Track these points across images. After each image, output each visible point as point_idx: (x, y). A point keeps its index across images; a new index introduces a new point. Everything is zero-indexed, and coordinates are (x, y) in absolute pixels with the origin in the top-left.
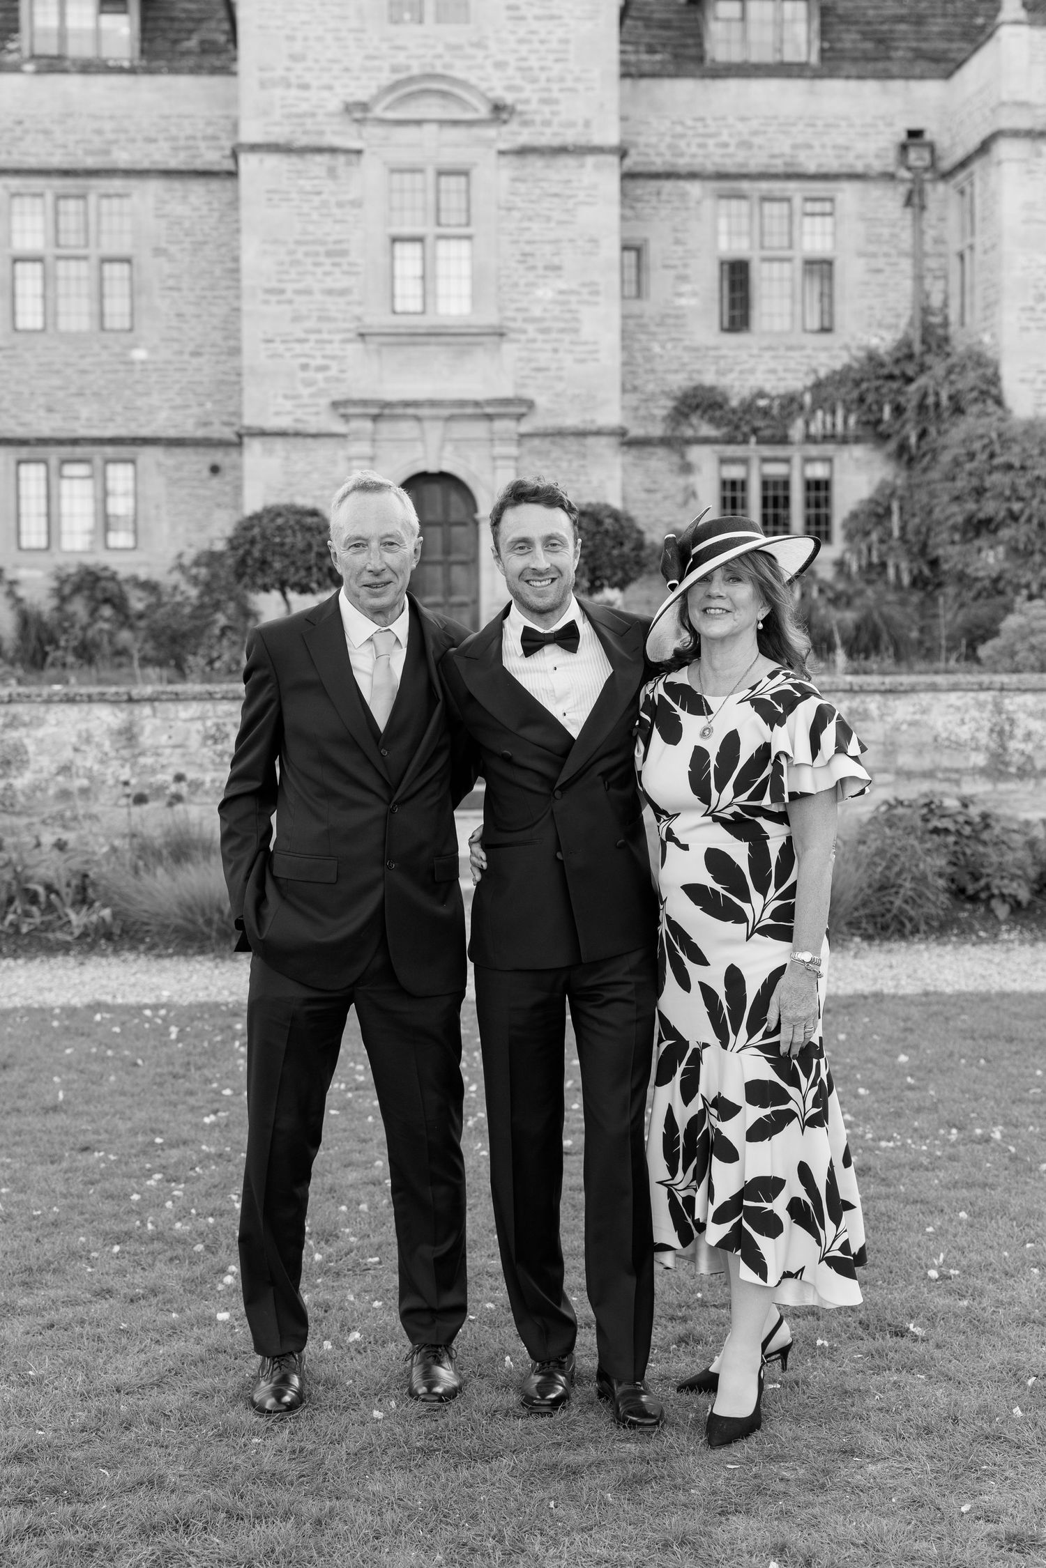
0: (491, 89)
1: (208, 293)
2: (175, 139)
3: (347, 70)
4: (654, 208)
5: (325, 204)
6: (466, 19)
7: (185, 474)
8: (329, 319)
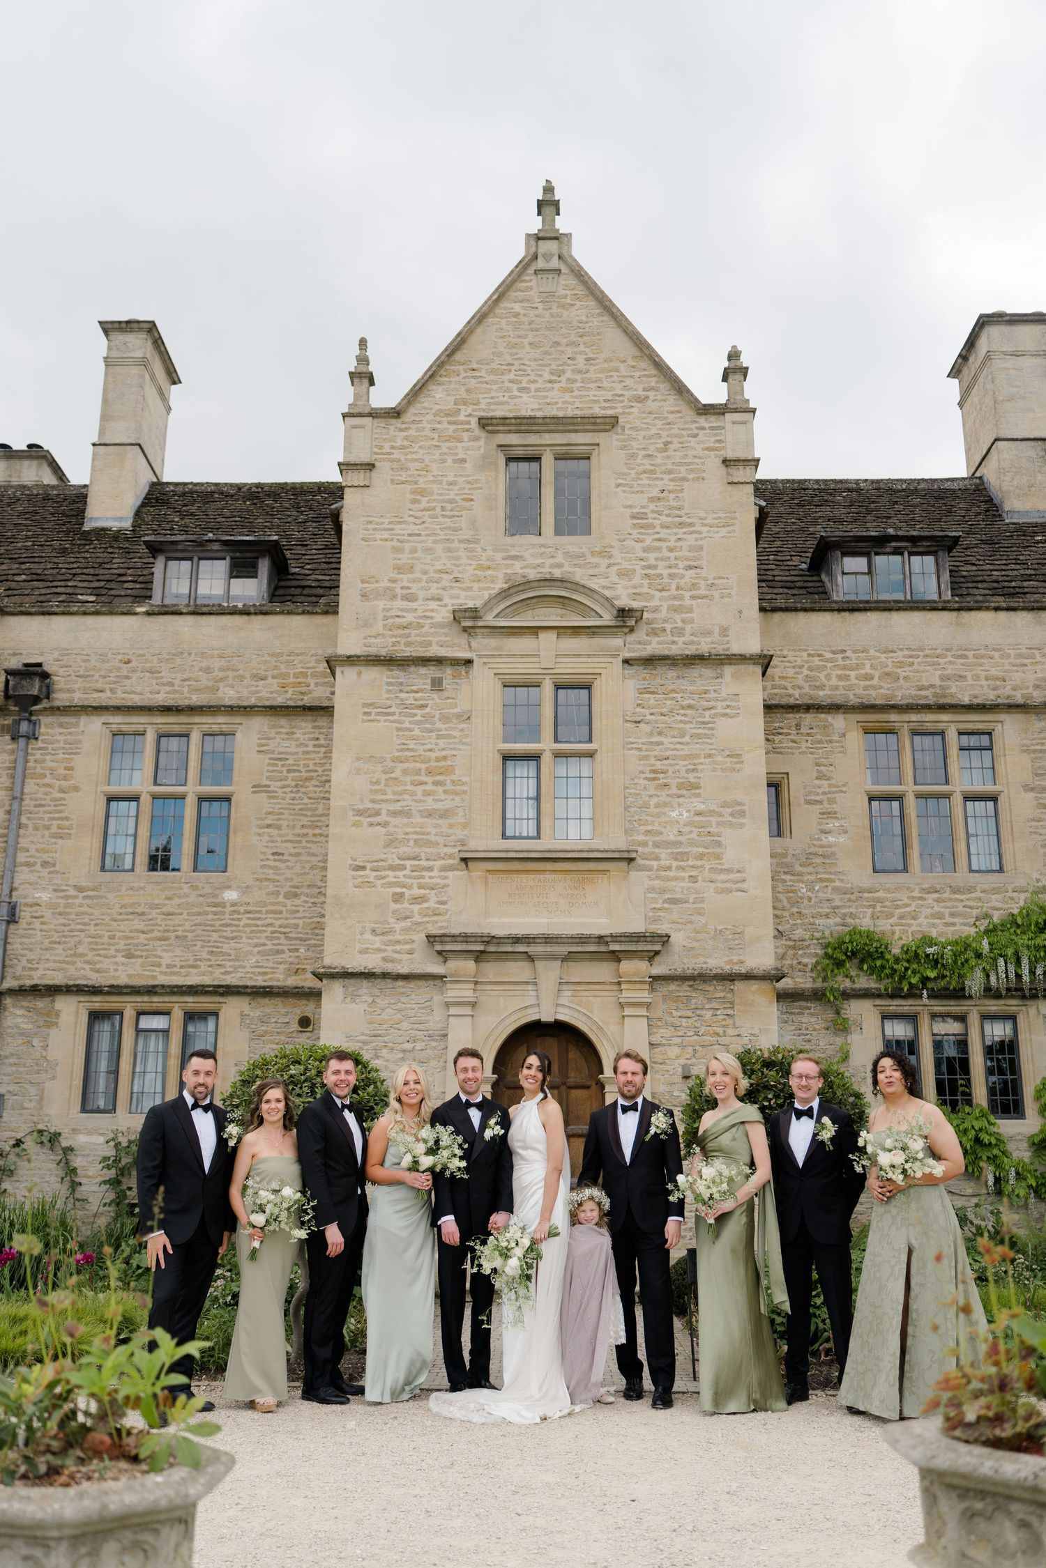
0: (618, 598)
1: (310, 831)
2: (284, 676)
3: (456, 580)
4: (794, 742)
5: (428, 718)
6: (587, 531)
7: (270, 1027)
8: (428, 843)
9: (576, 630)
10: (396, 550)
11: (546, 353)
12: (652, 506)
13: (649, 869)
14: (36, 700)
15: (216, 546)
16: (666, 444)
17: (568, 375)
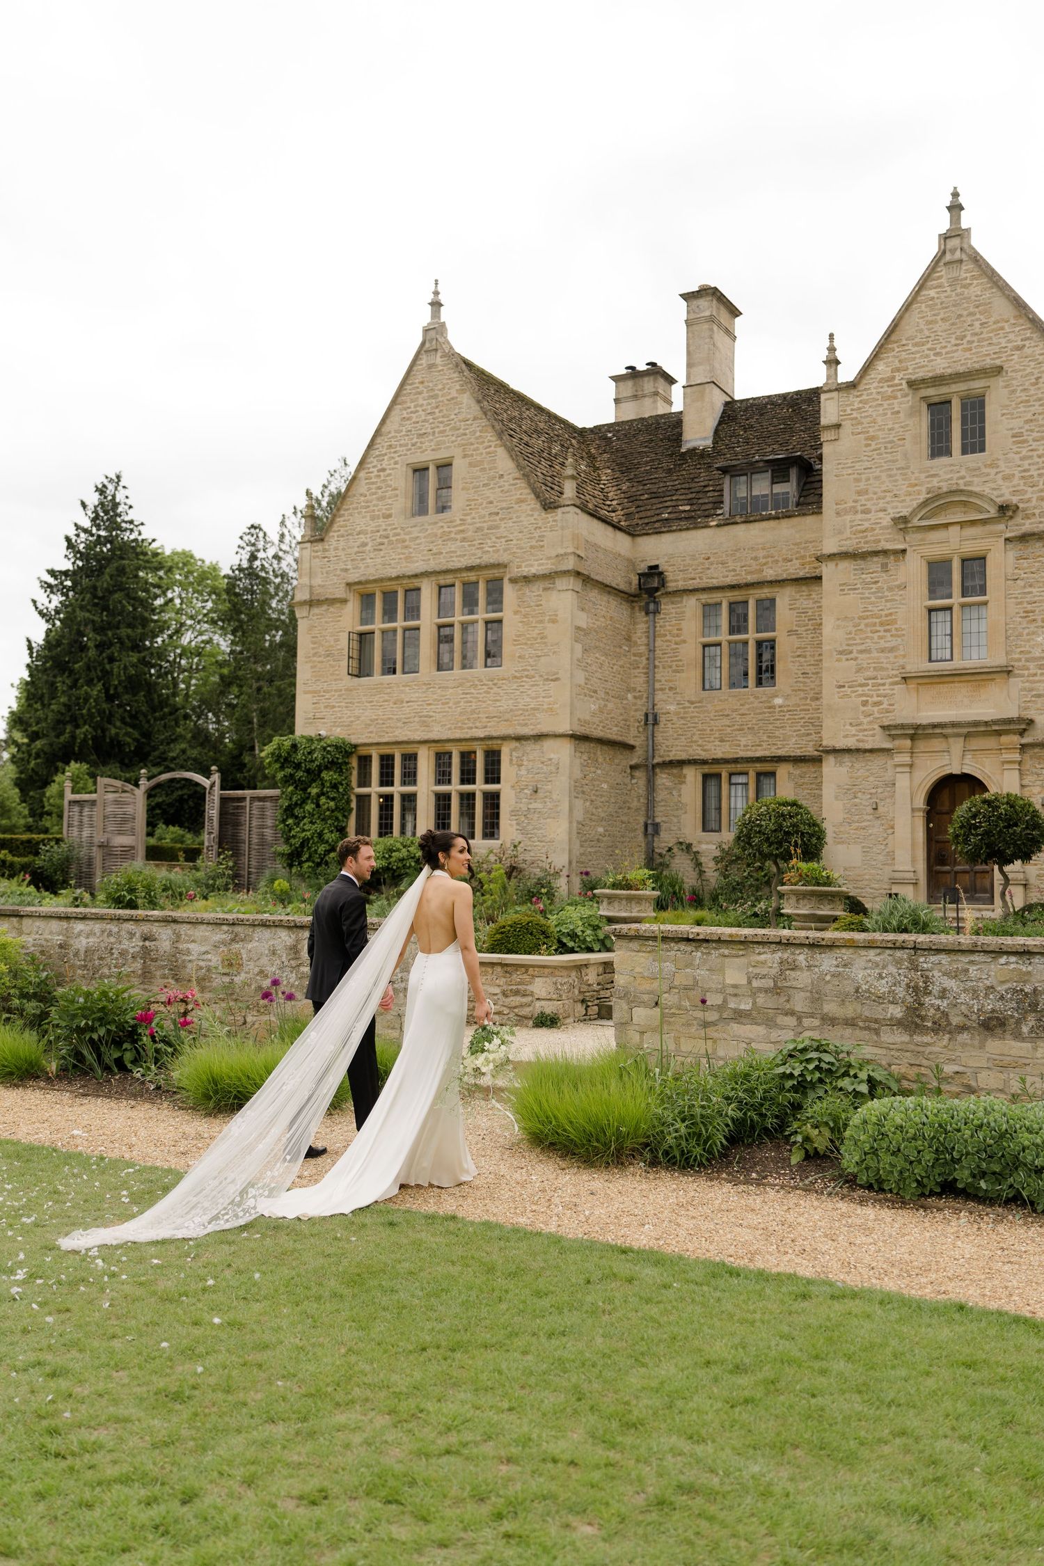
0: (1002, 495)
2: (803, 557)
3: (896, 496)
5: (880, 590)
6: (982, 450)
7: (806, 780)
8: (882, 669)
9: (973, 523)
10: (857, 480)
11: (953, 324)
12: (1027, 427)
13: (1023, 676)
14: (657, 589)
15: (761, 464)
16: (1037, 379)
17: (968, 338)
